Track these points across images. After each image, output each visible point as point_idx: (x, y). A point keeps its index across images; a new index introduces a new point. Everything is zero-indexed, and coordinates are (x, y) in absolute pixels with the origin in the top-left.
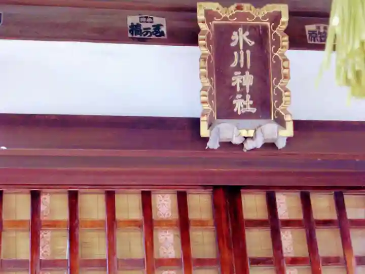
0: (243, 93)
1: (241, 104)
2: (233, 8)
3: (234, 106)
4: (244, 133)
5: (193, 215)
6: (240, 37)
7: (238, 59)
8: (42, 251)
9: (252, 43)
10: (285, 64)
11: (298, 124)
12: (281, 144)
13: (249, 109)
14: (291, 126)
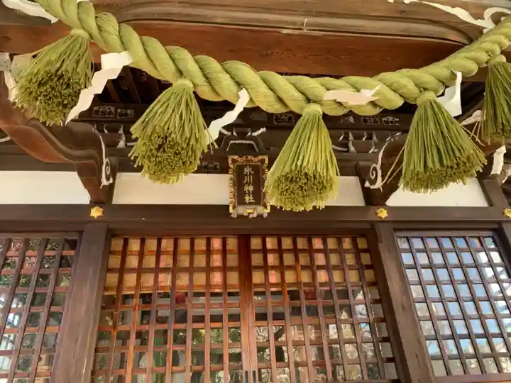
0: (249, 194)
1: (247, 199)
2: (244, 157)
3: (245, 199)
4: (249, 211)
6: (247, 170)
7: (247, 179)
8: (161, 263)
9: (252, 172)
11: (272, 207)
12: (265, 215)
13: (251, 201)
14: (269, 208)
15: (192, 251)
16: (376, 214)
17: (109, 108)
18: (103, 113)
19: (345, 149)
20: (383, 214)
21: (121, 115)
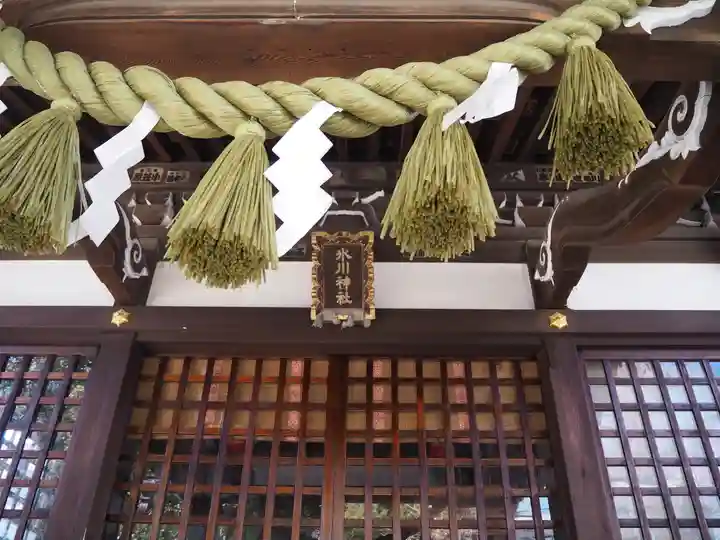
0: (344, 291)
1: (341, 298)
2: (336, 234)
3: (337, 299)
4: (341, 317)
5: (314, 374)
6: (342, 254)
7: (341, 268)
8: (211, 395)
9: (349, 257)
10: (370, 270)
11: (378, 311)
12: (367, 325)
13: (347, 301)
14: (373, 312)
15: (258, 379)
16: (549, 322)
17: (155, 170)
18: (148, 177)
19: (509, 222)
20: (560, 322)
21: (171, 179)
